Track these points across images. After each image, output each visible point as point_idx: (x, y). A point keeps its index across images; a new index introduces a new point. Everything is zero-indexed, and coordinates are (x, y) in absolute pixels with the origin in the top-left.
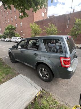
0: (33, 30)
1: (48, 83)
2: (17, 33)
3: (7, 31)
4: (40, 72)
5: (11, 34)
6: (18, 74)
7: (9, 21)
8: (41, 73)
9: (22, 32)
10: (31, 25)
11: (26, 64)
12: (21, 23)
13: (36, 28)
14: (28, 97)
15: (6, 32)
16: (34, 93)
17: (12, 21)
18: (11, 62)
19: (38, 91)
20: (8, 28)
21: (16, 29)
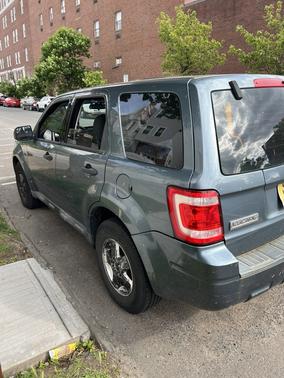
0: (173, 51)
1: (132, 318)
2: (97, 69)
3: (49, 59)
4: (105, 258)
5: (67, 77)
6: (24, 254)
7: (63, 11)
8: (109, 262)
9: (118, 62)
10: (165, 21)
11: (65, 216)
12: (119, 17)
13: (186, 41)
14: (15, 348)
15: (43, 65)
16: (44, 342)
17: (78, 11)
18: (21, 205)
19: (69, 338)
20: (53, 46)
21: (91, 51)
